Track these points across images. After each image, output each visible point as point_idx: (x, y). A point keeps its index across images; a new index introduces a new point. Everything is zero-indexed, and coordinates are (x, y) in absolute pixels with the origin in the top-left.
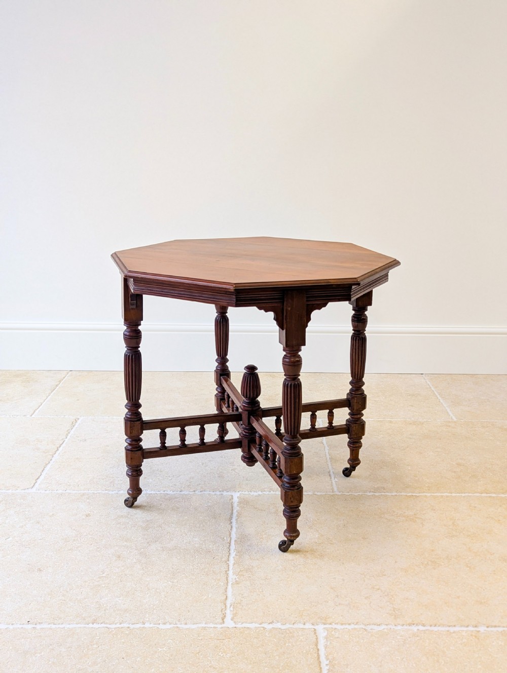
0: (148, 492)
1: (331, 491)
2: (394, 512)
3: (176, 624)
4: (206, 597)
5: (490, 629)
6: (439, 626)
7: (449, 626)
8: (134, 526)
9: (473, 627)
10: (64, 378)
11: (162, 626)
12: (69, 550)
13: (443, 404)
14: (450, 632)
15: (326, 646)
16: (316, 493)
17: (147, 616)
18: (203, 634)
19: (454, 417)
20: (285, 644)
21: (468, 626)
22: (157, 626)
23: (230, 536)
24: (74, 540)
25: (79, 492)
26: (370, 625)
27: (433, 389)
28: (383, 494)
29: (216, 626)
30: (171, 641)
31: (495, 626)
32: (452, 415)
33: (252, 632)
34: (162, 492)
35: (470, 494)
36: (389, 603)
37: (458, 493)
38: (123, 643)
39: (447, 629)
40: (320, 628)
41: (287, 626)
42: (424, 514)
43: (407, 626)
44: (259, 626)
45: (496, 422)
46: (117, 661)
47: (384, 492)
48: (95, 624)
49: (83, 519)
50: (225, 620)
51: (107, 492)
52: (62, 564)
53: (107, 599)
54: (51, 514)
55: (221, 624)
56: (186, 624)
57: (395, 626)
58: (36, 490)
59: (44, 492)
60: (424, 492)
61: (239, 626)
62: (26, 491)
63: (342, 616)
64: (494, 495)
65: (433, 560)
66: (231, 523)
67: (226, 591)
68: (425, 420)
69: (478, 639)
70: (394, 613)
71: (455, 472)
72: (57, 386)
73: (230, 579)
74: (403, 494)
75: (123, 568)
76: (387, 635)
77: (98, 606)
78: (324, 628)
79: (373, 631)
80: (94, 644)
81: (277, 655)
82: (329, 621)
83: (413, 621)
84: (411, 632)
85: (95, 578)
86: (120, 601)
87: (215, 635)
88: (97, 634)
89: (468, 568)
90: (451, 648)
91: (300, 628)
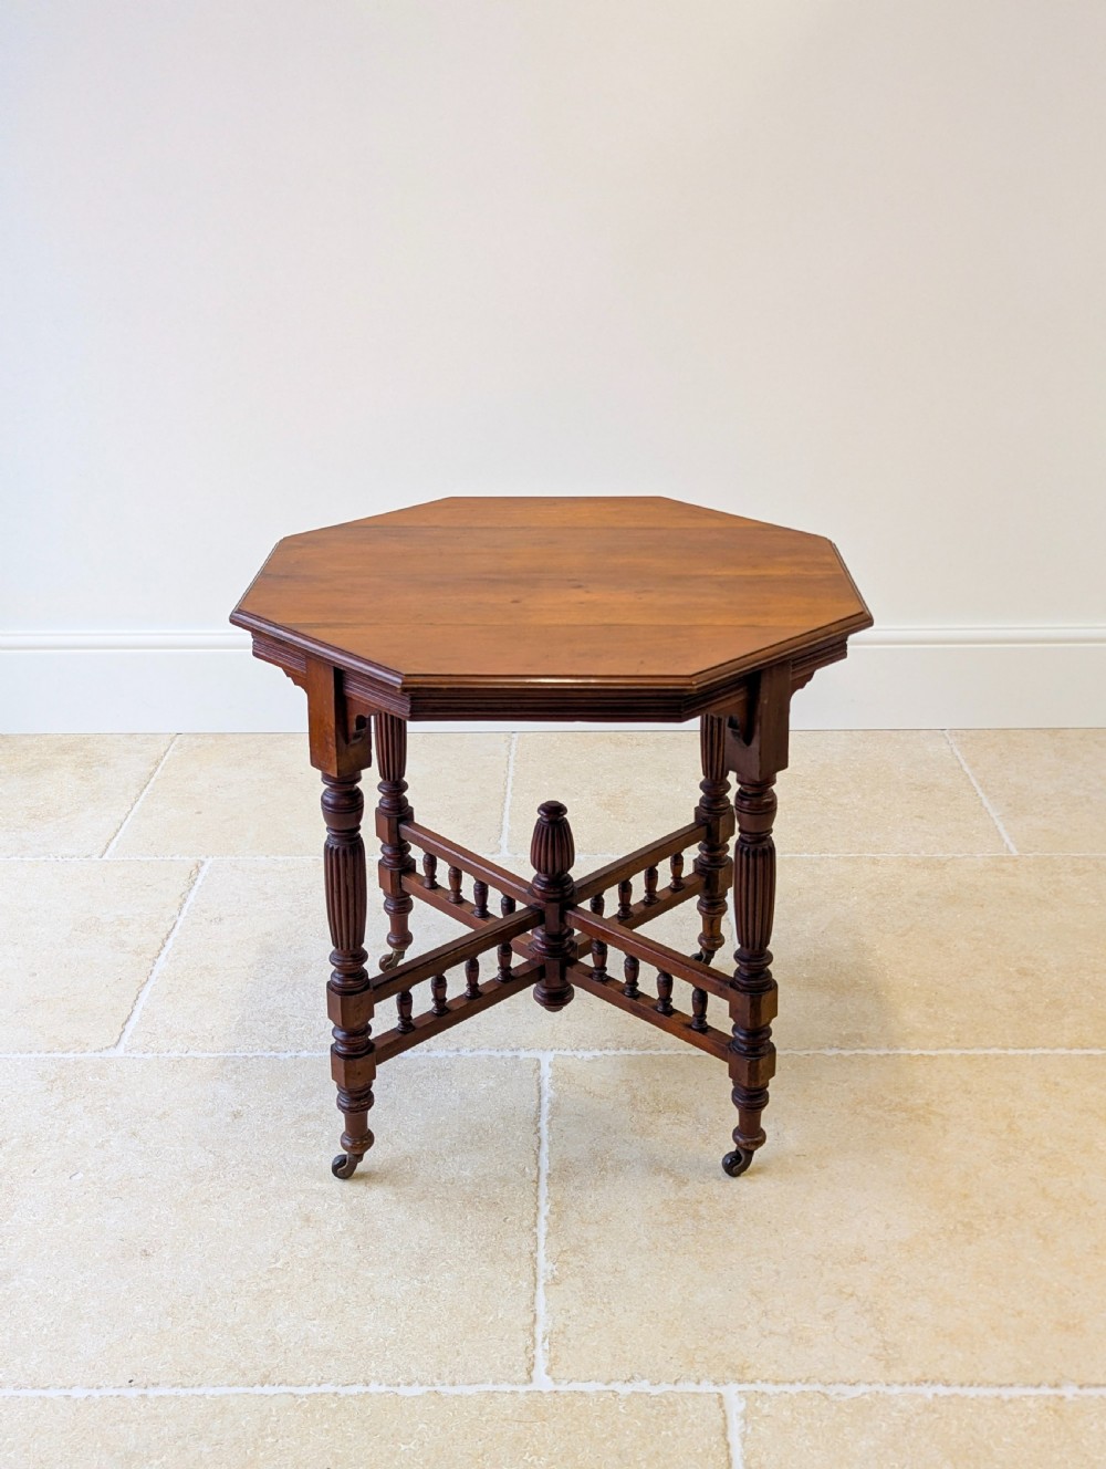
2: (884, 1098)
3: (433, 1384)
4: (491, 1318)
5: (1086, 1392)
6: (979, 1385)
7: (1001, 1386)
9: (1051, 1386)
10: (164, 753)
11: (404, 1391)
12: (203, 1202)
13: (990, 810)
14: (1003, 1401)
15: (744, 1438)
17: (373, 1365)
18: (488, 1410)
19: (1012, 848)
20: (659, 1432)
21: (1038, 1386)
22: (395, 1389)
23: (537, 1164)
24: (212, 1179)
25: (216, 1055)
26: (834, 1383)
27: (966, 770)
28: (859, 1052)
29: (514, 1388)
30: (425, 1426)
31: (1097, 1386)
32: (1008, 841)
33: (591, 1404)
35: (1046, 1051)
36: (873, 1329)
38: (327, 1430)
39: (996, 1391)
40: (731, 1391)
41: (665, 1387)
42: (947, 1103)
43: (911, 1385)
44: (606, 1388)
45: (1104, 858)
47: (863, 1048)
48: (266, 1386)
49: (228, 1125)
50: (534, 1374)
52: (192, 1239)
53: (287, 1324)
54: (160, 1112)
55: (525, 1383)
56: (453, 1384)
57: (888, 1385)
58: (126, 1050)
59: (141, 1055)
60: (946, 1047)
61: (563, 1388)
62: (105, 1054)
63: (776, 1362)
64: (1097, 1052)
65: (966, 1220)
66: (538, 1130)
67: (534, 1303)
68: (949, 855)
69: (1061, 1417)
70: (884, 1353)
71: (1014, 992)
72: (151, 774)
73: (540, 1273)
75: (317, 1248)
76: (871, 1407)
77: (270, 1342)
78: (739, 1392)
79: (842, 1398)
80: (267, 1436)
81: (643, 1460)
82: (750, 1375)
83: (924, 1374)
84: (920, 1400)
85: (260, 1273)
86: (315, 1330)
87: (513, 1411)
88: (271, 1410)
89: (1041, 1241)
90: (1004, 1439)
91: (688, 1393)
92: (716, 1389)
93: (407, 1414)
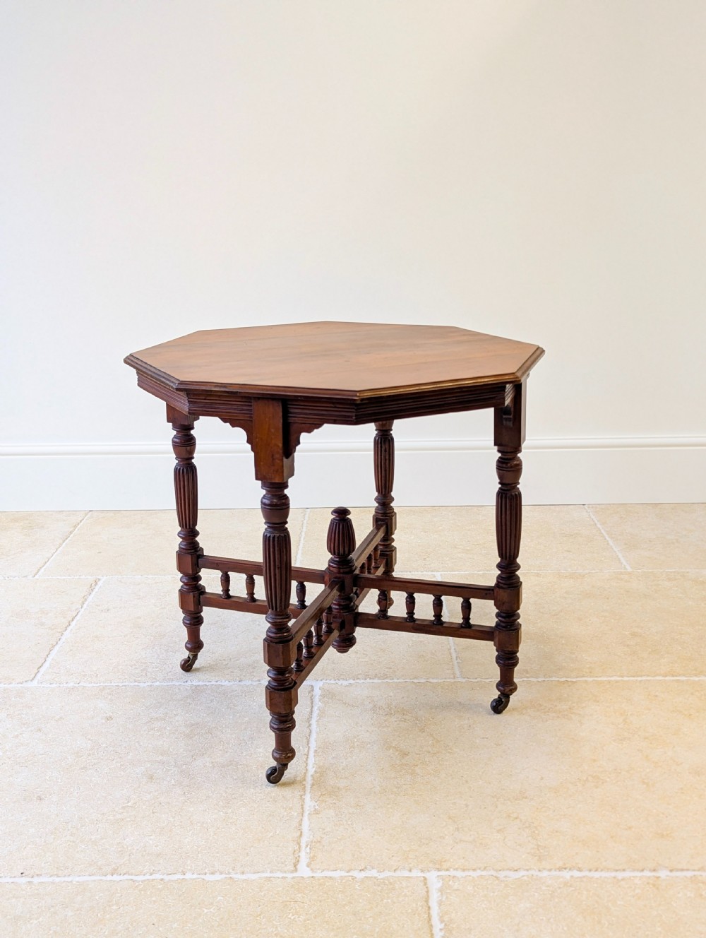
0: (194, 683)
1: (452, 676)
2: (541, 705)
3: (229, 873)
4: (271, 834)
5: (675, 874)
6: (602, 870)
7: (617, 871)
8: (174, 733)
9: (650, 871)
10: (81, 521)
11: (209, 877)
12: (82, 769)
13: (614, 547)
14: (618, 880)
15: (440, 903)
16: (431, 680)
17: (189, 862)
18: (266, 888)
19: (628, 567)
20: (382, 900)
21: (643, 870)
22: (203, 877)
23: (308, 744)
24: (89, 755)
25: (99, 685)
26: (503, 870)
27: (599, 526)
28: (525, 679)
29: (285, 875)
30: (222, 898)
31: (682, 870)
32: (624, 563)
33: (336, 884)
34: (213, 683)
35: (649, 678)
36: (530, 838)
37: (632, 676)
38: (154, 901)
39: (613, 874)
40: (432, 876)
41: (387, 874)
42: (582, 708)
43: (555, 870)
44: (347, 874)
45: (688, 572)
46: (145, 928)
47: (528, 677)
48: (115, 876)
49: (103, 724)
50: (298, 867)
51: (136, 684)
52: (72, 790)
53: (132, 839)
54: (58, 717)
55: (292, 872)
56: (243, 873)
57: (539, 871)
58: (38, 683)
59: (48, 685)
60: (583, 676)
61: (318, 874)
62: (25, 685)
63: (464, 858)
64: (683, 678)
65: (595, 774)
66: (310, 725)
67: (301, 825)
68: (587, 571)
69: (658, 889)
70: (537, 852)
71: (628, 646)
72: (71, 533)
73: (306, 807)
74: (554, 679)
75: (156, 794)
76: (527, 885)
77: (119, 849)
78: (438, 876)
79: (507, 879)
80: (113, 905)
81: (371, 917)
82: (445, 865)
83: (565, 864)
84: (561, 879)
85: (116, 809)
86: (151, 842)
87: (283, 889)
88: (117, 889)
89: (645, 786)
90: (619, 903)
91: (403, 877)
92: (423, 875)
93: (210, 891)
